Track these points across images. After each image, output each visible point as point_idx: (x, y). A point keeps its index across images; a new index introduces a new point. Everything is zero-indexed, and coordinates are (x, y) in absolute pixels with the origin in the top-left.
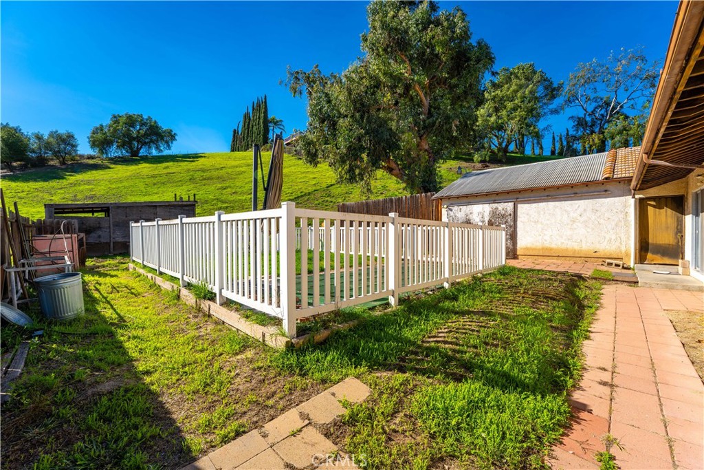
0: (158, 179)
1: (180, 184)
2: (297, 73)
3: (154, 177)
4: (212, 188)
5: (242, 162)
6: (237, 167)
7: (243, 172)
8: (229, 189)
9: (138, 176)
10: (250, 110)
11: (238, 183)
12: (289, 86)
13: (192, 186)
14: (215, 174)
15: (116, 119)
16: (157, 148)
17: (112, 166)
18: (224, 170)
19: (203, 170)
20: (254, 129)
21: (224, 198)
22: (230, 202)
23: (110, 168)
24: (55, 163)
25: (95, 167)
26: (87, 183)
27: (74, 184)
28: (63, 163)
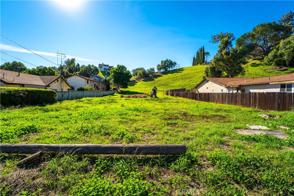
0: (174, 79)
1: (179, 80)
2: (215, 36)
3: (173, 78)
4: (187, 81)
5: (195, 71)
6: (194, 73)
7: (195, 75)
8: (191, 81)
9: (169, 78)
10: (199, 51)
11: (194, 79)
12: (212, 42)
13: (183, 80)
14: (188, 76)
15: (162, 62)
16: (172, 68)
17: (163, 75)
18: (190, 75)
19: (185, 75)
20: (200, 57)
21: (190, 84)
22: (191, 85)
23: (162, 76)
24: (150, 75)
25: (159, 76)
26: (160, 81)
27: (157, 81)
28: (152, 75)
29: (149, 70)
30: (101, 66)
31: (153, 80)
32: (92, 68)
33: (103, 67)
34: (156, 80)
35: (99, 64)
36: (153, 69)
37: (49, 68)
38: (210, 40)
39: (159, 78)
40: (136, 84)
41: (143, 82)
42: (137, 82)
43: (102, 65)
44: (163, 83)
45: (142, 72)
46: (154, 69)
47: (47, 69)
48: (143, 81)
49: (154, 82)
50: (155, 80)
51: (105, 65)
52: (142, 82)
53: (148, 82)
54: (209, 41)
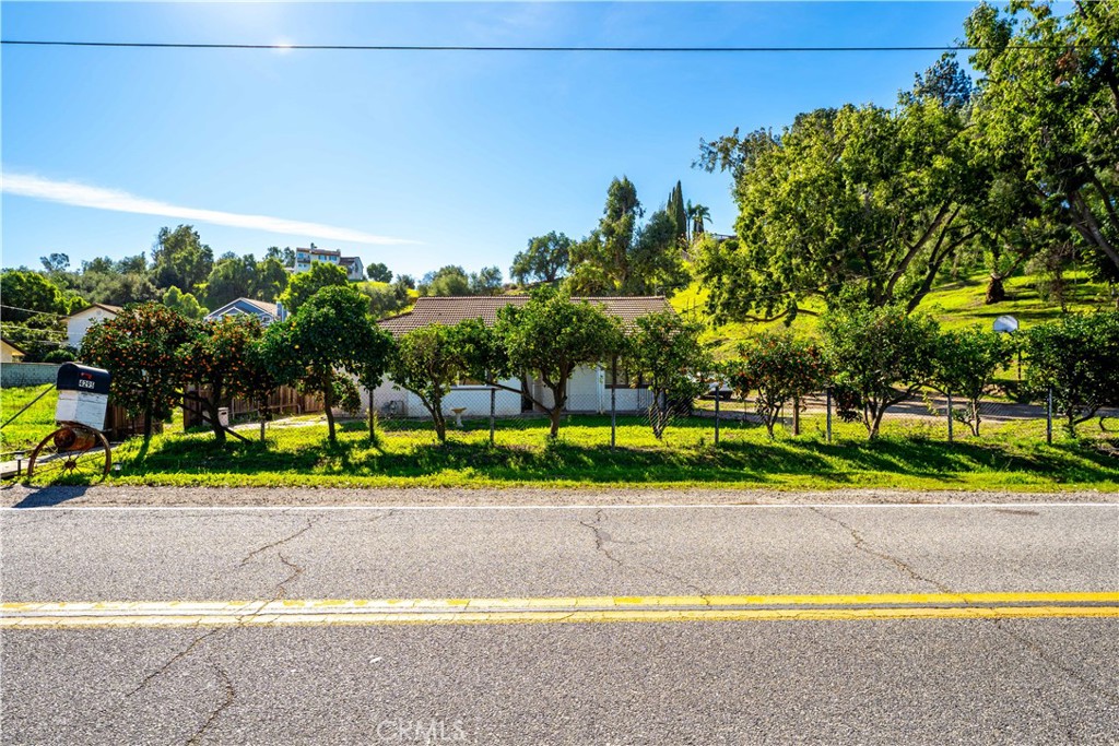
15: (533, 243)
29: (479, 275)
30: (305, 256)
32: (259, 266)
33: (315, 262)
36: (493, 274)
38: (699, 160)
43: (307, 251)
45: (448, 285)
46: (496, 271)
51: (323, 254)
54: (694, 164)
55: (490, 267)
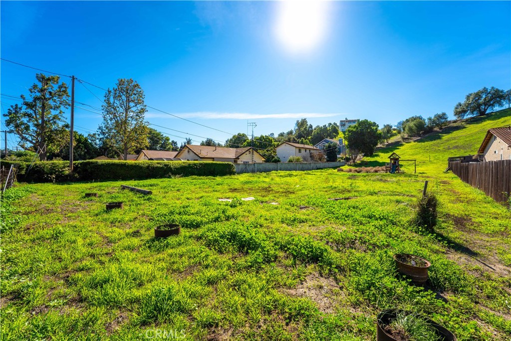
17: (468, 126)
23: (465, 128)
24: (436, 129)
25: (457, 128)
26: (454, 138)
27: (448, 140)
28: (441, 129)
29: (432, 118)
30: (343, 123)
31: (440, 138)
32: (328, 128)
33: (347, 124)
34: (446, 137)
35: (341, 121)
36: (443, 116)
37: (266, 136)
39: (455, 134)
40: (398, 149)
41: (416, 143)
42: (402, 145)
43: (344, 121)
44: (461, 142)
45: (415, 125)
47: (263, 137)
48: (415, 141)
49: (438, 143)
50: (443, 137)
51: (350, 121)
52: (413, 143)
53: (426, 143)
55: (440, 113)
